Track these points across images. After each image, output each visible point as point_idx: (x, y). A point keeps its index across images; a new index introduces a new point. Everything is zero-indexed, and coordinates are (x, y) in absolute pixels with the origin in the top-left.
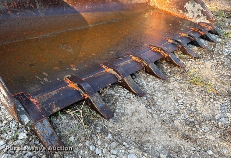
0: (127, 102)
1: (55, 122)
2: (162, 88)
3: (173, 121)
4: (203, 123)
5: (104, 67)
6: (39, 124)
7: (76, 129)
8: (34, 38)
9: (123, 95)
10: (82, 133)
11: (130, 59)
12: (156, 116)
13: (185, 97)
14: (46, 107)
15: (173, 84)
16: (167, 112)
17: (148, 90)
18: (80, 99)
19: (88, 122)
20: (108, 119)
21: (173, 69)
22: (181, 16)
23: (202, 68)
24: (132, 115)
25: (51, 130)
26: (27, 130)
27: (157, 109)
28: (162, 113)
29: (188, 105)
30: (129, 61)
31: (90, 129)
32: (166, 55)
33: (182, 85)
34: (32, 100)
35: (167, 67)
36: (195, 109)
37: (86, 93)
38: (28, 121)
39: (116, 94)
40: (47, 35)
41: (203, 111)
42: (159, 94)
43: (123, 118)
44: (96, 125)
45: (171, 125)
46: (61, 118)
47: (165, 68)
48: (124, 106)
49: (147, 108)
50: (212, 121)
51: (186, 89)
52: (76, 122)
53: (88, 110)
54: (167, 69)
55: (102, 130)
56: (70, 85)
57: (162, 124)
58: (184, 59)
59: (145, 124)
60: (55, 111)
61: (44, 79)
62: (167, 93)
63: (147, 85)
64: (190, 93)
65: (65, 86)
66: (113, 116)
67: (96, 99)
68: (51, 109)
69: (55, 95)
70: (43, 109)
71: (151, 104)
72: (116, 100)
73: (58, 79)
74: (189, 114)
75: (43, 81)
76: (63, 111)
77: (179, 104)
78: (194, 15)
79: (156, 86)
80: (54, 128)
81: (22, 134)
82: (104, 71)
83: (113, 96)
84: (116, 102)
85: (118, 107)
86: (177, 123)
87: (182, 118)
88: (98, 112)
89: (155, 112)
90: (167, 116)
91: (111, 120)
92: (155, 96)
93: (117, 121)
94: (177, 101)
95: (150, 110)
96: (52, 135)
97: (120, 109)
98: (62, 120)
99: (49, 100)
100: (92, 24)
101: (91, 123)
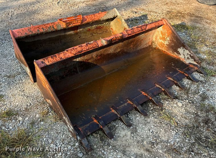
0: (121, 130)
1: (88, 139)
2: (143, 122)
3: (143, 142)
4: (159, 144)
5: (111, 109)
6: (83, 140)
7: (97, 143)
8: (76, 88)
9: (120, 126)
10: (99, 145)
11: (127, 102)
12: (135, 138)
13: (155, 128)
14: (85, 132)
15: (151, 119)
16: (142, 136)
17: (135, 123)
18: (98, 129)
19: (102, 140)
20: (111, 139)
21: (155, 107)
22: (176, 56)
23: (175, 107)
24: (123, 137)
25: (87, 143)
26: (78, 142)
27: (137, 135)
28: (139, 137)
29: (155, 133)
30: (126, 104)
31: (102, 143)
32: (151, 98)
33: (156, 120)
34: (79, 129)
35: (152, 106)
36: (158, 136)
37: (101, 126)
38: (79, 139)
39: (117, 125)
40: (82, 85)
41: (162, 137)
42: (140, 125)
43: (118, 138)
44: (105, 142)
45: (141, 144)
46: (91, 137)
47: (150, 106)
48: (120, 132)
49: (131, 133)
50: (165, 143)
51: (158, 122)
52: (97, 140)
53: (102, 134)
54: (151, 107)
55: (107, 144)
56: (94, 121)
57: (137, 143)
58: (165, 99)
59: (128, 142)
60: (88, 134)
61: (84, 117)
62: (145, 125)
63: (135, 119)
64: (159, 125)
65: (92, 121)
66: (113, 137)
67: (106, 129)
68: (87, 133)
69: (88, 126)
70: (84, 133)
71: (134, 131)
72: (116, 129)
73: (89, 117)
74: (153, 138)
75: (83, 118)
76: (92, 134)
77: (150, 132)
78: (185, 57)
79: (140, 120)
80: (88, 142)
81: (77, 143)
82: (111, 112)
83: (115, 126)
84: (116, 130)
85: (116, 133)
86: (145, 143)
87: (149, 140)
88: (106, 135)
89: (135, 136)
90: (141, 138)
91: (112, 139)
92: (138, 126)
93: (115, 140)
94: (150, 130)
95: (133, 135)
96: (88, 144)
97: (117, 134)
98: (91, 138)
99: (86, 129)
100: (108, 73)
101: (103, 140)
